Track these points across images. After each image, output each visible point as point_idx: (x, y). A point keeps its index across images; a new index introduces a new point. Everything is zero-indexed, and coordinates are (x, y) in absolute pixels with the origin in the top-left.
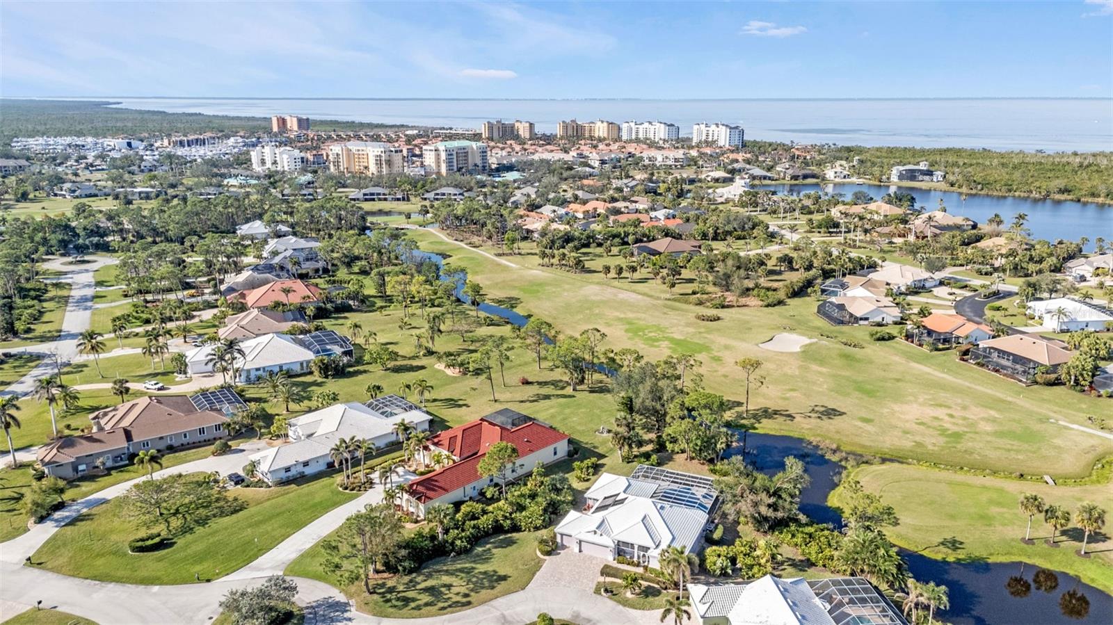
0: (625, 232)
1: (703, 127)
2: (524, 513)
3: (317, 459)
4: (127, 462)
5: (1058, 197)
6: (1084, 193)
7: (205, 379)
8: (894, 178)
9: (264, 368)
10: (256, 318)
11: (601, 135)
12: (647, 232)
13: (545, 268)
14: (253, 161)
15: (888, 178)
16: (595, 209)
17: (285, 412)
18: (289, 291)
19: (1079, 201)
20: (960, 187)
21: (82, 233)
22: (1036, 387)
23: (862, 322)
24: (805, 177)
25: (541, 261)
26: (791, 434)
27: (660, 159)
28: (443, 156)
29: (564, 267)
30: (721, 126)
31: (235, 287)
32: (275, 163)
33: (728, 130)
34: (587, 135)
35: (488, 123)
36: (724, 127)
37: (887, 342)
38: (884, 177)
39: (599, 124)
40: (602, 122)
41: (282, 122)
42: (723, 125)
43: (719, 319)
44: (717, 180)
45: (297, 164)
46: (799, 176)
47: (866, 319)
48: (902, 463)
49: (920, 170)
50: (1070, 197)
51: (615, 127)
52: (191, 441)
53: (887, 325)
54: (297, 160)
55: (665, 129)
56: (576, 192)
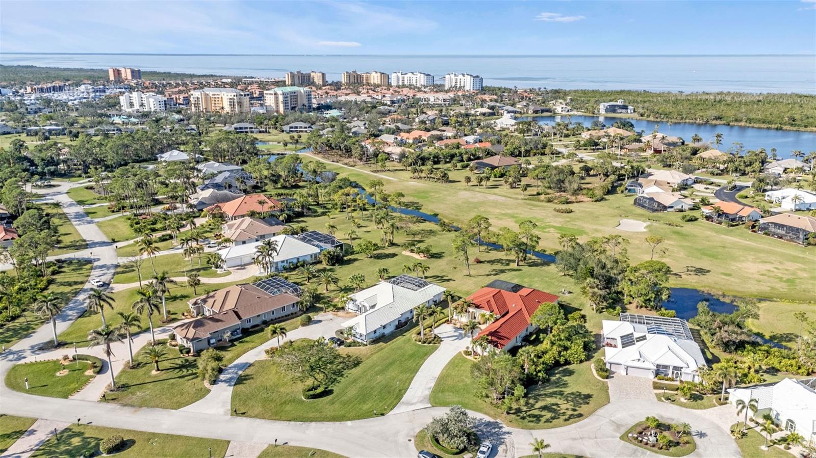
0: (459, 153)
1: (453, 76)
2: (568, 352)
3: (390, 324)
4: (241, 335)
5: (714, 122)
6: (731, 119)
7: (239, 271)
8: (602, 111)
9: (287, 261)
10: (251, 224)
11: (376, 82)
12: (474, 152)
13: (416, 180)
14: (122, 103)
15: (598, 111)
16: (420, 136)
17: (325, 292)
18: (264, 203)
19: (729, 125)
20: (648, 116)
21: (41, 163)
22: (810, 247)
23: (669, 210)
24: (543, 111)
25: (412, 175)
26: (686, 287)
27: (432, 99)
28: (281, 98)
29: (431, 179)
30: (466, 76)
31: (204, 201)
32: (142, 105)
33: (472, 79)
34: (365, 82)
35: (291, 73)
36: (469, 77)
37: (695, 222)
38: (596, 111)
39: (374, 74)
40: (376, 72)
41: (117, 73)
42: (468, 75)
43: (571, 212)
44: (484, 114)
45: (162, 106)
46: (538, 111)
47: (672, 207)
48: (771, 301)
49: (618, 106)
50: (722, 122)
51: (385, 76)
52: (277, 317)
53: (685, 211)
54: (161, 103)
55: (424, 78)
56: (397, 124)
